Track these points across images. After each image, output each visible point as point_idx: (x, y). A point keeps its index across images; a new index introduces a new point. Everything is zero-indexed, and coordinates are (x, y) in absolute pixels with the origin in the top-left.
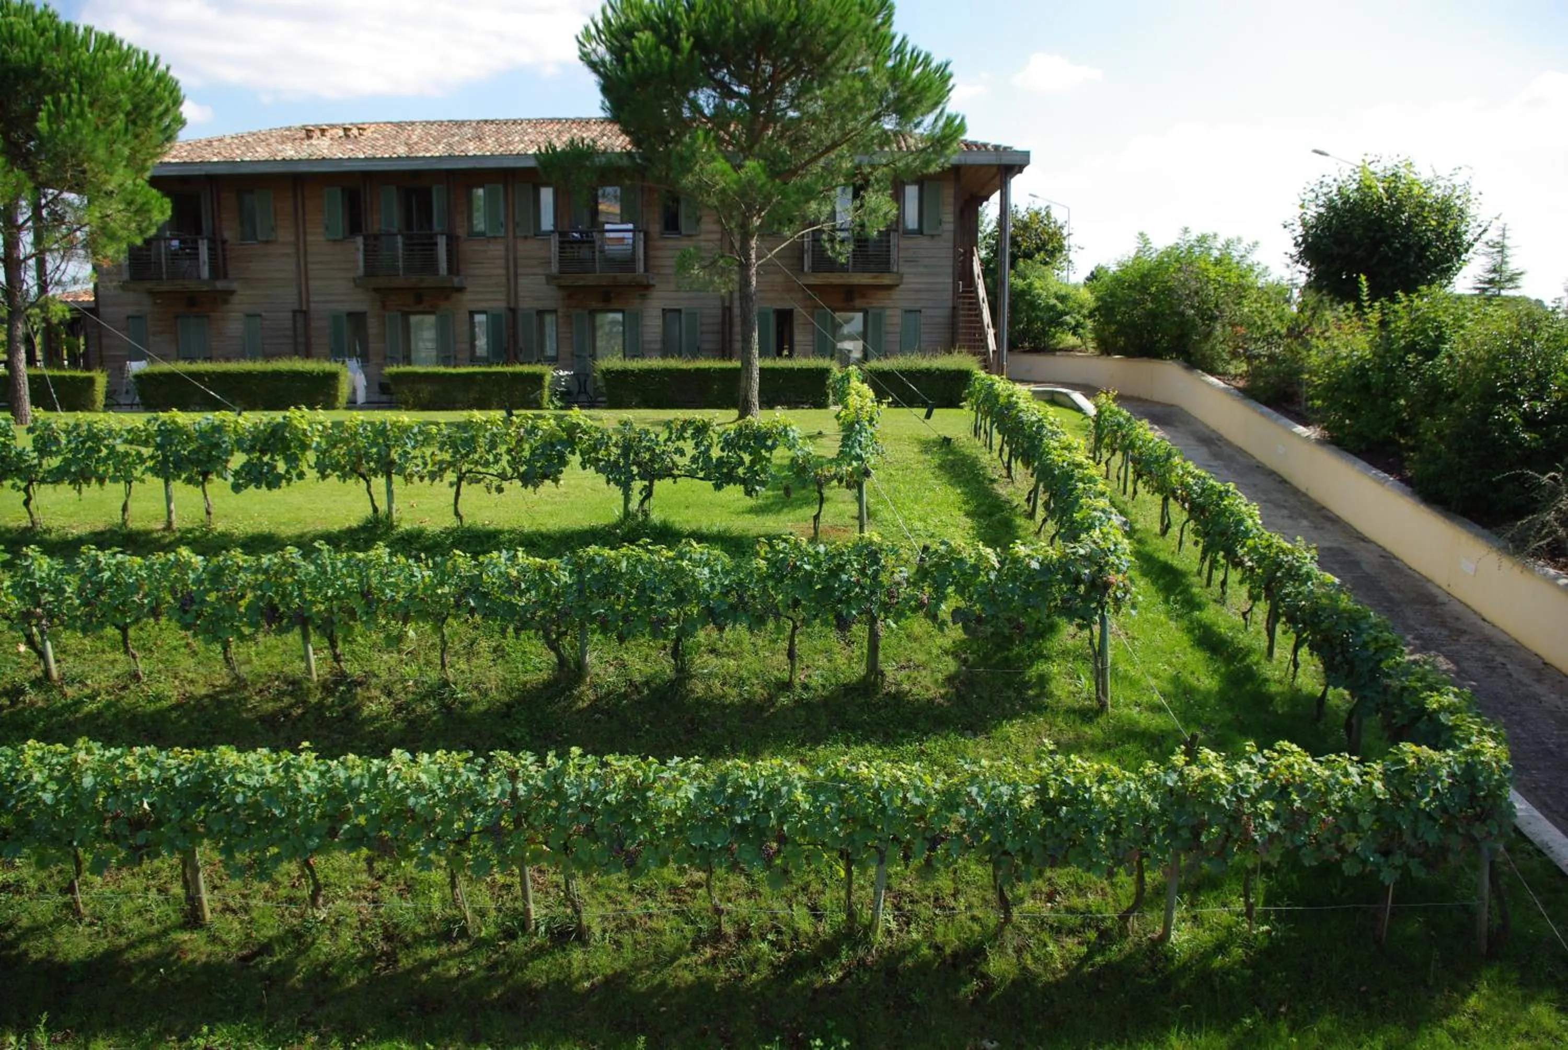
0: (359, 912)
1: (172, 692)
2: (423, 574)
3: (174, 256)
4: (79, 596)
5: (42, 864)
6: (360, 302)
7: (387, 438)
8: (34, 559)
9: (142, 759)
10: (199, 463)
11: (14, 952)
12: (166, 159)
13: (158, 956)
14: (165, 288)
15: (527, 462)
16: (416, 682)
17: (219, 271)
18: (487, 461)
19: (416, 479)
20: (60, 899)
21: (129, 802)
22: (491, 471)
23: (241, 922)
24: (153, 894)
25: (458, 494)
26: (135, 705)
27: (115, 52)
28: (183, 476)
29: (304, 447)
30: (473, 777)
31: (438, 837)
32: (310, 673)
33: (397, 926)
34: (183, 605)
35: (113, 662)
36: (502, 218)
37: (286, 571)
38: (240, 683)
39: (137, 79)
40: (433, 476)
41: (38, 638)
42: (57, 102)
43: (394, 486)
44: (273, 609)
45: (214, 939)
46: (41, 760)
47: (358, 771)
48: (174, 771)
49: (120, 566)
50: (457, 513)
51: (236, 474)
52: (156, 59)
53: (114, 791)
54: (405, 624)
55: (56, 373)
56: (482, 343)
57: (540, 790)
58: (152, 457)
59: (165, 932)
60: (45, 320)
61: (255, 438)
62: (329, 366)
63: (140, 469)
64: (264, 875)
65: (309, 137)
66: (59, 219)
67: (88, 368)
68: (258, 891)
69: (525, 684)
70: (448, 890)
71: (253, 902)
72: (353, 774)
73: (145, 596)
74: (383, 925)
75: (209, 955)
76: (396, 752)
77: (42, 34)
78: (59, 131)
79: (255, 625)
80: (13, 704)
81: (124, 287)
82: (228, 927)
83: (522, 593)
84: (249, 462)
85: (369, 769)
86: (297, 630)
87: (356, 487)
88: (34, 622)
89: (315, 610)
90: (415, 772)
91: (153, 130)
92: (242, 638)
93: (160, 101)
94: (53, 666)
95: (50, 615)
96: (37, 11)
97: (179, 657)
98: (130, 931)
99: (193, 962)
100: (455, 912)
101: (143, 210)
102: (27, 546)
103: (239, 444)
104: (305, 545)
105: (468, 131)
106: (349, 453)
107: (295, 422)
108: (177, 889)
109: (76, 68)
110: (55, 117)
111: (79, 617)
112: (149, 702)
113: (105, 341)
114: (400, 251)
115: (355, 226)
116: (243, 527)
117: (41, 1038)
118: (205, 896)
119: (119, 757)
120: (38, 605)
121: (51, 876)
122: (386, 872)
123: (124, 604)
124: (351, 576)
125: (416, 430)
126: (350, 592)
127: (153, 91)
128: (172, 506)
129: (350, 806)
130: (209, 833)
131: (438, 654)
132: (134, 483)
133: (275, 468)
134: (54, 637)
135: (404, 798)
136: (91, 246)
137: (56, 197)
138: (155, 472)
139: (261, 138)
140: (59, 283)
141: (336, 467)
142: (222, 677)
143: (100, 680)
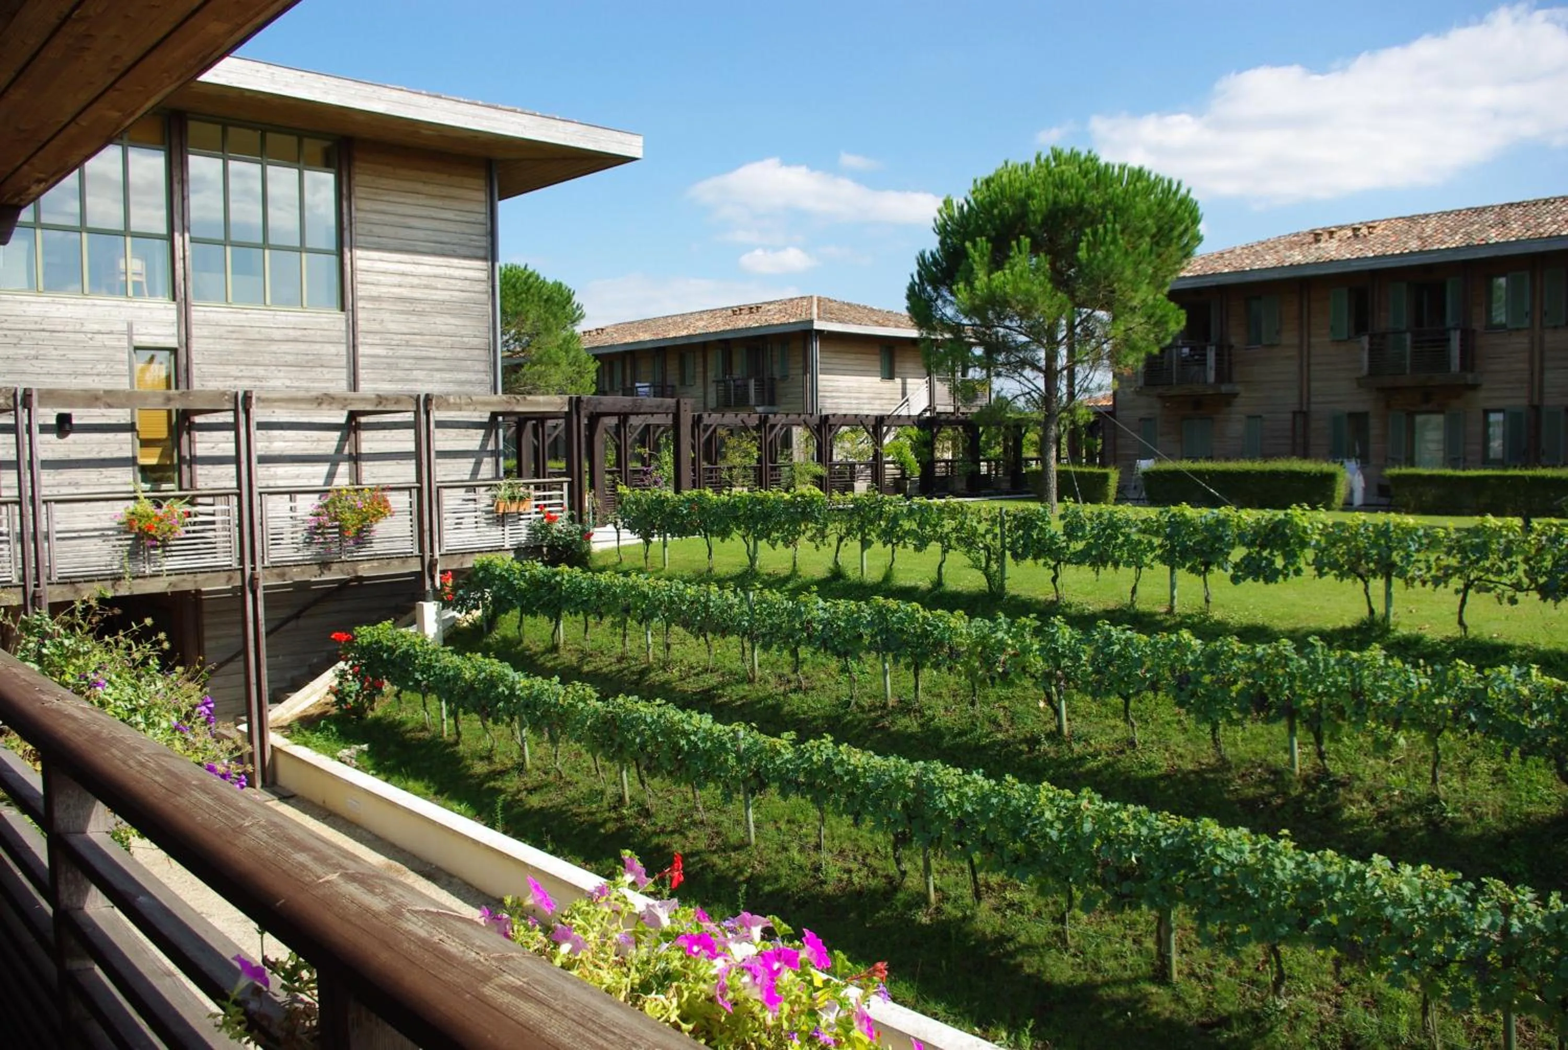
0: (1320, 1013)
1: (1162, 762)
2: (1420, 680)
3: (1184, 362)
4: (1092, 665)
5: (1043, 891)
6: (1361, 402)
7: (1389, 539)
8: (1059, 628)
9: (1135, 816)
10: (1202, 553)
11: (1012, 962)
12: (1182, 274)
13: (1128, 1000)
14: (1174, 391)
15: (1548, 573)
16: (1402, 793)
17: (1223, 375)
18: (1500, 569)
19: (1417, 583)
20: (1052, 927)
21: (1119, 852)
22: (1504, 580)
23: (1205, 990)
24: (1128, 943)
25: (1464, 601)
26: (1129, 770)
27: (1144, 184)
28: (1188, 565)
29: (1303, 544)
30: (1460, 901)
31: (1413, 956)
32: (1293, 765)
33: (1358, 1037)
34: (1180, 684)
35: (1114, 728)
36: (1527, 308)
37: (1278, 663)
38: (1224, 765)
39: (1162, 205)
40: (1436, 581)
41: (1055, 698)
42: (1095, 233)
43: (1393, 590)
44: (1264, 698)
45: (1177, 999)
46: (1052, 800)
47: (1336, 868)
48: (1161, 833)
49: (1129, 642)
50: (1461, 622)
51: (1236, 566)
52: (1179, 184)
53: (1108, 840)
54: (1396, 730)
55: (1078, 469)
56: (1496, 445)
57: (1538, 931)
58: (1161, 546)
59: (1135, 980)
60: (1073, 422)
61: (1256, 533)
62: (1326, 467)
63: (1151, 556)
64: (1230, 950)
65: (1317, 241)
66: (1089, 334)
67: (1103, 465)
68: (1224, 965)
69: (1528, 815)
70: (1418, 1016)
71: (1217, 974)
72: (1330, 870)
73: (1148, 671)
74: (1344, 1033)
75: (1172, 1013)
76: (1376, 858)
77: (1085, 176)
78: (1095, 256)
79: (1244, 711)
80: (1031, 750)
81: (1138, 393)
82: (1191, 992)
83: (1533, 715)
84: (1249, 554)
85: (1347, 870)
86: (1284, 722)
87: (1352, 588)
88: (1054, 682)
89: (1303, 704)
90: (1396, 882)
91: (1173, 248)
92: (1231, 722)
93: (1181, 221)
94: (1065, 723)
95: (1067, 678)
96: (1083, 157)
97: (1171, 732)
98: (1106, 970)
99: (1157, 1014)
100: (1424, 1041)
101: (1161, 323)
102: (1055, 616)
103: (1242, 539)
104: (1300, 640)
105: (1491, 217)
106: (1349, 550)
107: (1296, 519)
108: (1150, 943)
109: (1110, 202)
110: (1092, 247)
111: (1091, 683)
112: (1141, 768)
113: (1120, 441)
114: (1408, 350)
115: (1361, 325)
116: (1239, 617)
117: (1026, 1042)
118: (1175, 958)
119: (1115, 811)
120: (1058, 668)
121: (1047, 905)
122: (1353, 980)
123: (1129, 676)
124: (1342, 674)
125: (1421, 532)
126: (1340, 690)
127: (1175, 213)
128: (1175, 592)
129: (1323, 901)
130: (1186, 898)
131: (1429, 767)
132: (1144, 569)
133: (1273, 562)
134: (1069, 697)
135: (1380, 907)
136: (1115, 358)
137: (1089, 315)
138: (1164, 559)
139: (1269, 246)
140: (1087, 390)
141: (1334, 565)
142: (1208, 757)
143: (1103, 741)
